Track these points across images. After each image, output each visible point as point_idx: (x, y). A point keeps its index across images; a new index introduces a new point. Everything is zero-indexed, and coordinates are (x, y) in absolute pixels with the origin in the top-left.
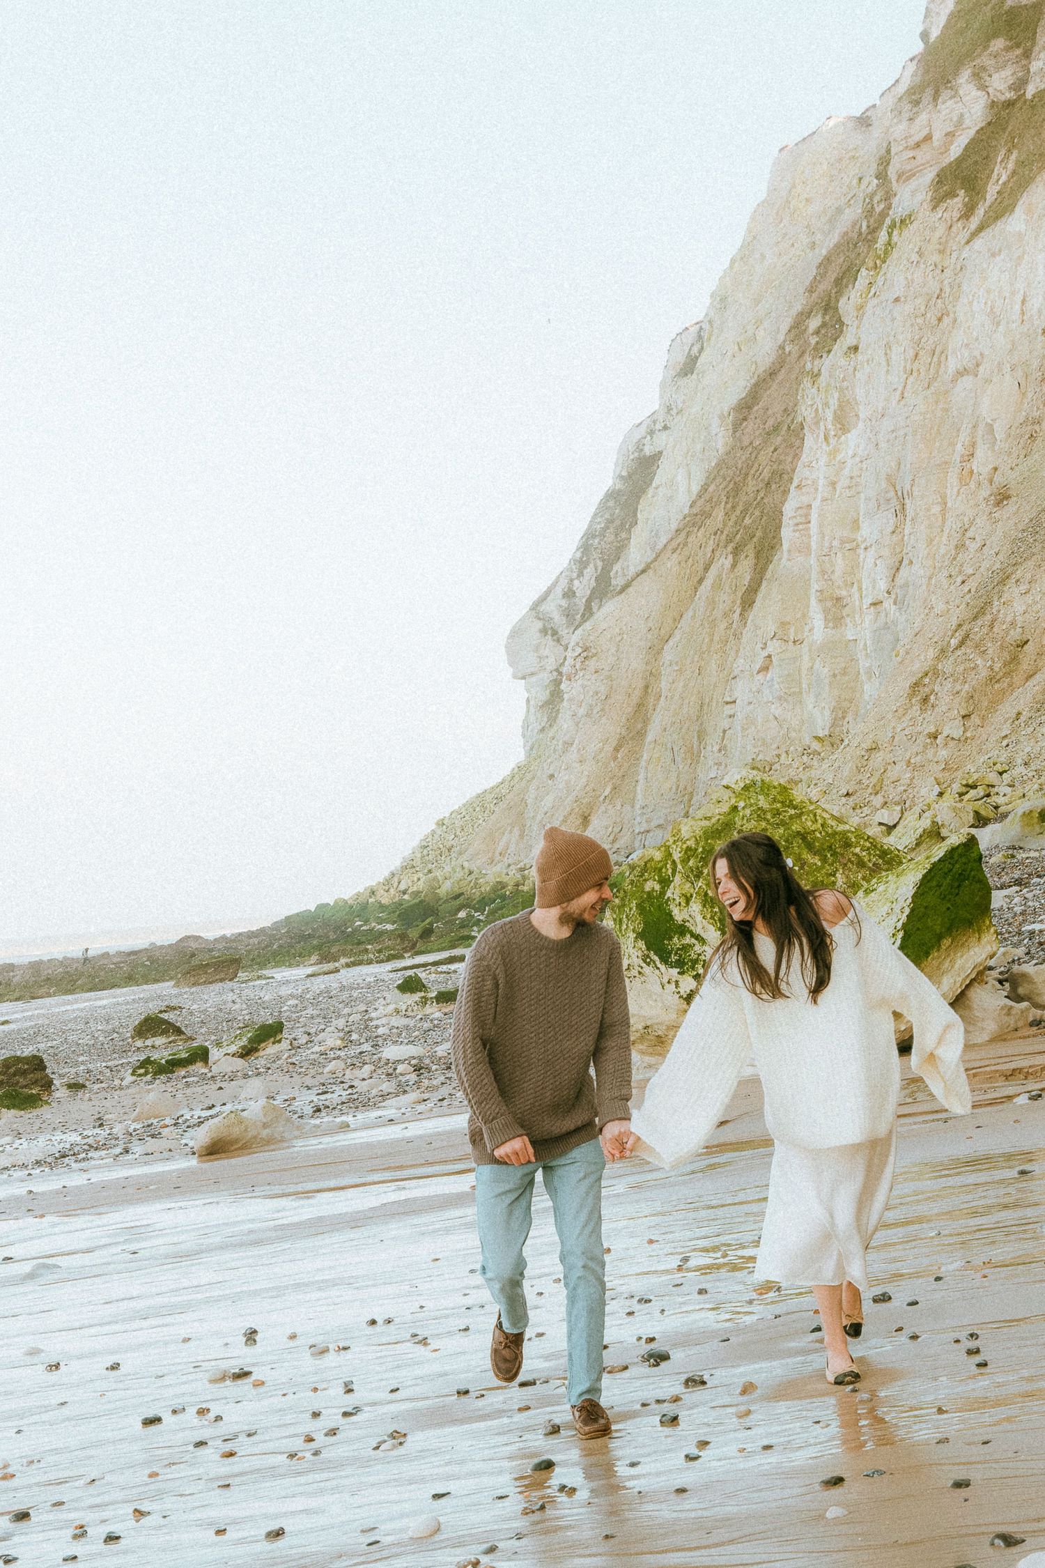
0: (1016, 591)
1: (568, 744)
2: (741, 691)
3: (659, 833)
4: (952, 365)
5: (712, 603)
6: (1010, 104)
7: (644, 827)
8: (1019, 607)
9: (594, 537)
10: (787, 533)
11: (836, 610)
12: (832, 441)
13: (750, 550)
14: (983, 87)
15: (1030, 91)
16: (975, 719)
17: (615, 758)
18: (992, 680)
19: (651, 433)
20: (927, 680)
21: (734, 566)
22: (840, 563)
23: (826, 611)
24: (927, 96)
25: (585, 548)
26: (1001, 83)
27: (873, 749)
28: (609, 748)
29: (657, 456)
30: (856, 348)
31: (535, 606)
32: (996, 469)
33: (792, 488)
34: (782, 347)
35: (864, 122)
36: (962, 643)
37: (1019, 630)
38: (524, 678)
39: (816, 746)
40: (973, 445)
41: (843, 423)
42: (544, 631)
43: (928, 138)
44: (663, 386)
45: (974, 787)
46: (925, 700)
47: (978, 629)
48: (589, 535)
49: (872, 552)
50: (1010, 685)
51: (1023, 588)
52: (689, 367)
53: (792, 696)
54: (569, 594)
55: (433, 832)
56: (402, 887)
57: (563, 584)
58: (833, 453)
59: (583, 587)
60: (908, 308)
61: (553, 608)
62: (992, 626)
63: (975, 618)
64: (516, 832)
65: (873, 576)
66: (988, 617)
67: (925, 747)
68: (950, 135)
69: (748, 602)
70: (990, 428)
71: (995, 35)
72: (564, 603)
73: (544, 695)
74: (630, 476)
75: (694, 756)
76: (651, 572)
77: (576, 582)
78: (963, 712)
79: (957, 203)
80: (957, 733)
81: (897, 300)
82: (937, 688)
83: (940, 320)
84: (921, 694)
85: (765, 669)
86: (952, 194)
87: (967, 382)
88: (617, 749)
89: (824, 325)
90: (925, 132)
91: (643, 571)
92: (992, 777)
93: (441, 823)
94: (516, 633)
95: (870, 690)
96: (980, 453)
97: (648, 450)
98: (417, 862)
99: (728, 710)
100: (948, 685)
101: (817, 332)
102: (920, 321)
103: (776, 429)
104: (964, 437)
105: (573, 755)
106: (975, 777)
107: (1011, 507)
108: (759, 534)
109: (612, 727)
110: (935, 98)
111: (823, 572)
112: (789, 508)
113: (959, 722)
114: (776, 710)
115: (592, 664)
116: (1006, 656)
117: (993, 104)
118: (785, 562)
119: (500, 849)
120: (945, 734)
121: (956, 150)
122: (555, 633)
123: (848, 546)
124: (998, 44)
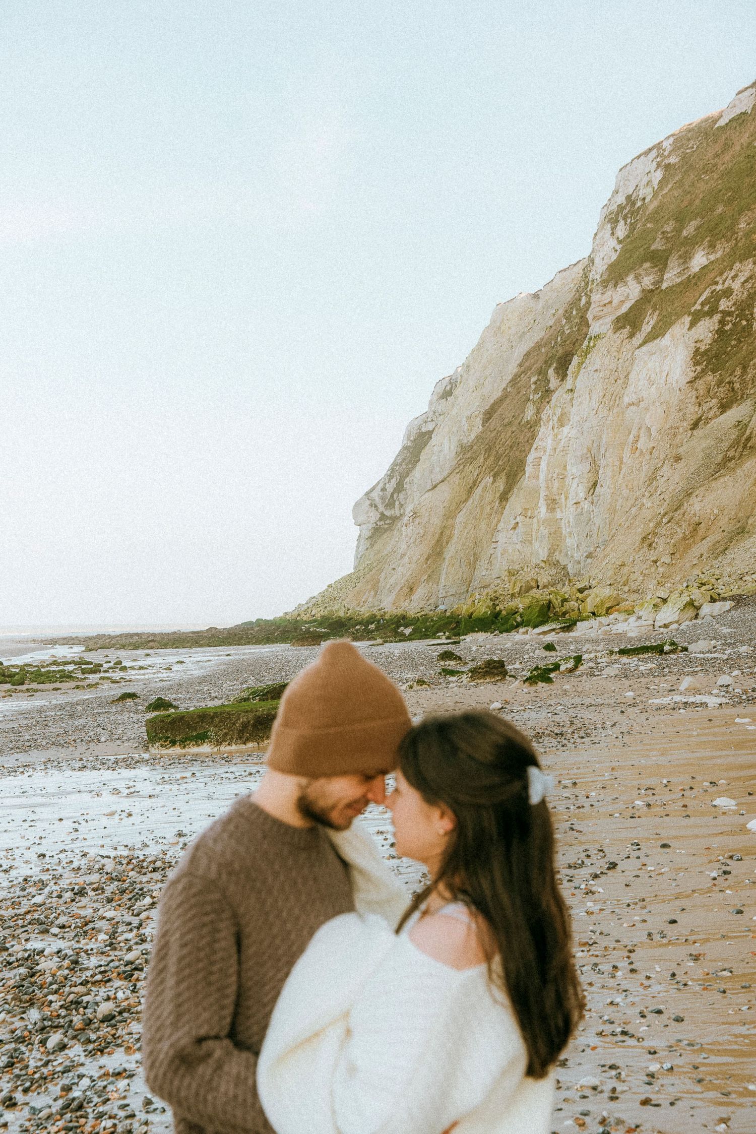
0: (696, 500)
1: (402, 556)
2: (501, 537)
3: (452, 598)
4: (626, 400)
5: (482, 497)
6: (652, 291)
7: (444, 594)
8: (697, 507)
9: (397, 465)
10: (529, 469)
11: (553, 504)
12: (556, 430)
13: (503, 476)
14: (639, 283)
15: (664, 286)
16: (677, 555)
17: (426, 563)
18: (684, 538)
19: (426, 422)
20: (650, 537)
21: (494, 481)
22: (556, 484)
23: (548, 505)
24: (611, 285)
25: (392, 470)
26: (648, 282)
27: (623, 565)
28: (423, 559)
29: (430, 433)
30: (572, 390)
31: (367, 494)
32: (654, 447)
33: (533, 449)
34: (505, 389)
35: (536, 296)
36: (669, 522)
37: (697, 518)
38: (360, 525)
39: (543, 565)
40: (639, 436)
41: (562, 421)
42: (371, 505)
43: (610, 302)
44: (431, 403)
45: (704, 584)
46: (650, 545)
47: (677, 515)
48: (395, 464)
49: (576, 480)
50: (693, 542)
51: (700, 499)
52: (447, 394)
53: (527, 541)
54: (384, 489)
55: (327, 590)
56: (313, 613)
57: (381, 486)
58: (556, 435)
59: (390, 488)
60: (601, 375)
61: (375, 495)
62: (684, 514)
63: (676, 510)
64: (372, 593)
65: (577, 490)
66: (682, 511)
67: (651, 566)
68: (623, 302)
69: (504, 497)
70: (649, 429)
71: (645, 261)
72: (381, 493)
73: (369, 534)
74: (415, 440)
75: (473, 565)
76: (446, 482)
77: (387, 485)
78: (671, 552)
79: (626, 331)
80: (668, 561)
81: (596, 371)
82: (656, 540)
83: (616, 381)
84: (648, 541)
85: (514, 528)
86: (624, 327)
87: (633, 408)
88: (427, 559)
89: (538, 380)
90: (610, 299)
91: (443, 481)
92: (713, 581)
93: (330, 586)
94: (357, 505)
95: (570, 542)
96: (642, 440)
97: (424, 430)
98: (320, 602)
99: (494, 545)
100: (663, 539)
101: (535, 383)
102: (607, 380)
103: (510, 424)
104: (634, 432)
105: (406, 559)
106: (705, 580)
107: (682, 463)
108: (508, 468)
109: (425, 549)
110: (615, 286)
111: (548, 487)
112: (530, 458)
113: (669, 557)
114: (519, 547)
115: (417, 520)
116: (691, 529)
117: (643, 291)
118: (526, 481)
119: (363, 600)
120: (662, 561)
121: (625, 309)
122: (376, 506)
123: (561, 477)
124: (647, 265)
